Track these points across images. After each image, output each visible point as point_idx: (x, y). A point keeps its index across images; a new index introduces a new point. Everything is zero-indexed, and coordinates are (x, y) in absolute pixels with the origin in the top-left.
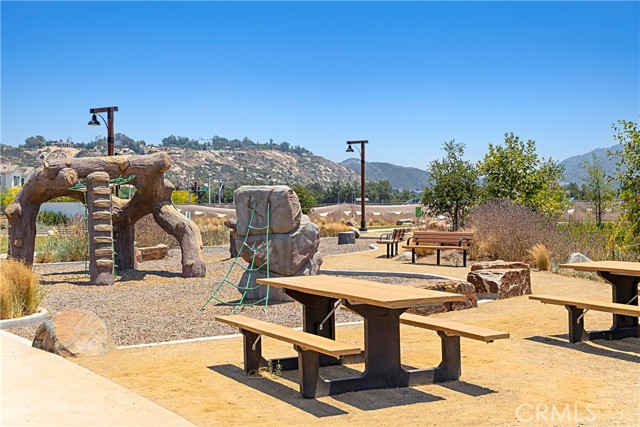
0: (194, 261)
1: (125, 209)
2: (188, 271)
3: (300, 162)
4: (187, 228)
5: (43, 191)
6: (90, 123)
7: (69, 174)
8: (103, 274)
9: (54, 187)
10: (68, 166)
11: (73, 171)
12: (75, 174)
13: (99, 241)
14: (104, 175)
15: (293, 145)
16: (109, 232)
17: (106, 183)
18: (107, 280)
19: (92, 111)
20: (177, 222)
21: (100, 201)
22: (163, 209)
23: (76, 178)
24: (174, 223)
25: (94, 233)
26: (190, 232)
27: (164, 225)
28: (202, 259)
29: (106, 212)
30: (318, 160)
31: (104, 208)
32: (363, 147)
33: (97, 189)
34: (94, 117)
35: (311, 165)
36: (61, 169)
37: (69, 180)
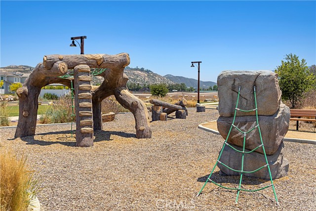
0: (144, 128)
1: (96, 92)
2: (140, 134)
3: (148, 75)
4: (139, 105)
5: (42, 79)
6: (71, 45)
7: (61, 65)
8: (86, 139)
9: (50, 75)
10: (61, 60)
11: (64, 64)
12: (66, 66)
13: (83, 114)
14: (86, 67)
15: (145, 69)
16: (90, 108)
17: (87, 73)
18: (88, 143)
19: (72, 39)
20: (131, 101)
21: (84, 86)
22: (122, 92)
23: (66, 69)
24: (130, 102)
25: (79, 108)
26: (141, 108)
27: (123, 103)
28: (149, 126)
29: (88, 94)
30: (155, 75)
31: (86, 91)
32: (199, 64)
33: (82, 77)
34: (73, 42)
35: (153, 77)
36: (55, 62)
37: (62, 70)
